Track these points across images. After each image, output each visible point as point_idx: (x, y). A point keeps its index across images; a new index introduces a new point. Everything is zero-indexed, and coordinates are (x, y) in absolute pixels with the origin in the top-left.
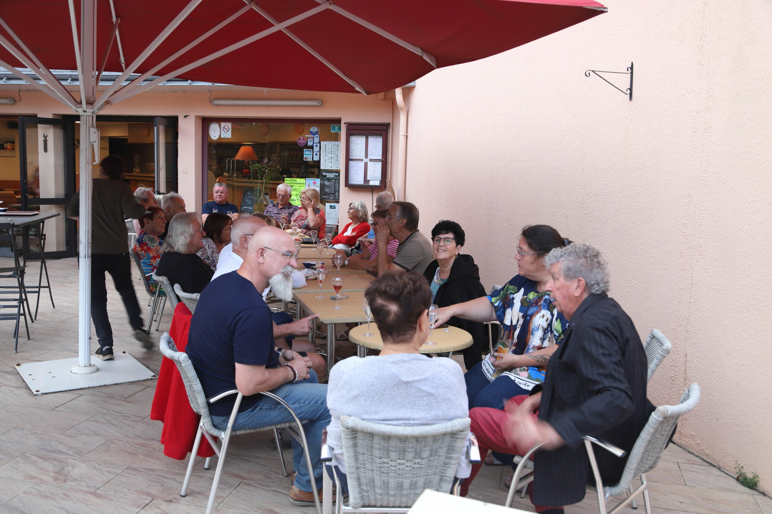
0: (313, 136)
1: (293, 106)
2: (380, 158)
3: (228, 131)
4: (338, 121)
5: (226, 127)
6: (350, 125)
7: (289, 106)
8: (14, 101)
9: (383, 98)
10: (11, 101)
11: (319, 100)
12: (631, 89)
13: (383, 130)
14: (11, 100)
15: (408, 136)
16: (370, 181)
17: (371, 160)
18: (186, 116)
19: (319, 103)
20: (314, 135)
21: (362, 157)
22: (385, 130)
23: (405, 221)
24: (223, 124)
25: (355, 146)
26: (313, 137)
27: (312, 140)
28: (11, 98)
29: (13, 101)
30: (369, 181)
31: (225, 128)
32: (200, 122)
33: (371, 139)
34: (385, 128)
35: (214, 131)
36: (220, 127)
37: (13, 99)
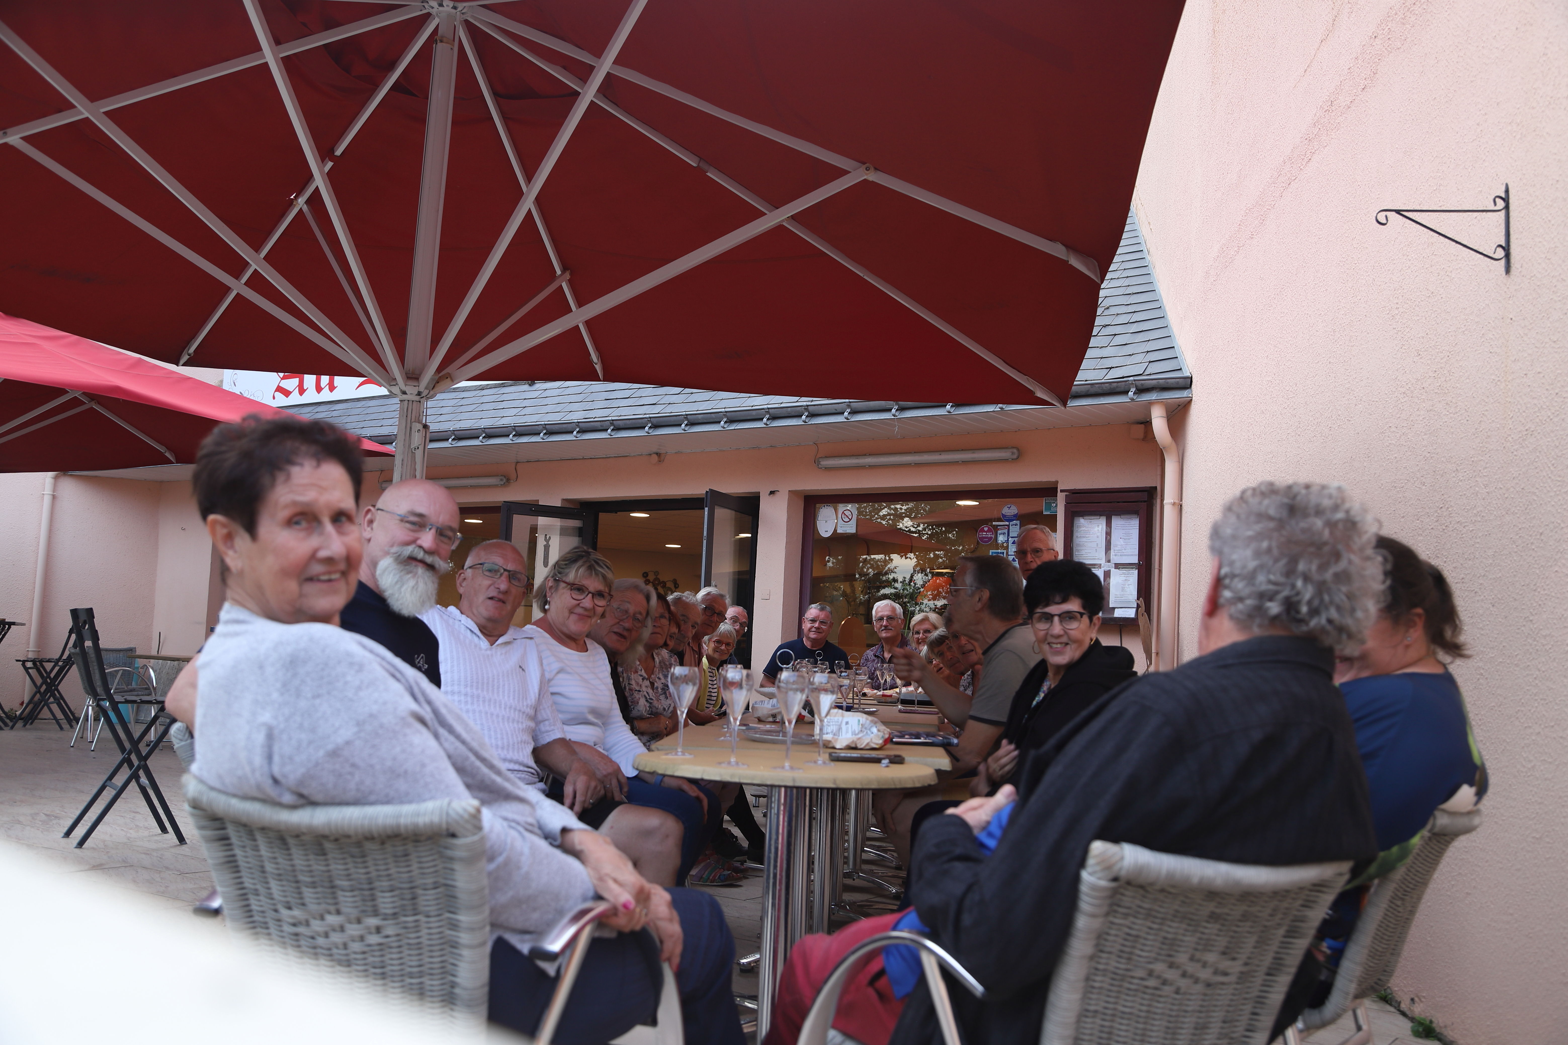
0: (1007, 523)
1: (965, 462)
2: (1135, 560)
3: (850, 520)
4: (1050, 491)
5: (847, 513)
6: (1074, 493)
7: (955, 463)
8: (507, 481)
9: (1141, 436)
10: (501, 480)
11: (1013, 448)
12: (1507, 249)
13: (1141, 502)
14: (502, 477)
15: (1183, 505)
16: (1116, 610)
17: (1117, 566)
18: (772, 493)
19: (1013, 453)
20: (1009, 520)
21: (1098, 559)
22: (1145, 502)
23: (986, 594)
24: (841, 507)
25: (1084, 537)
26: (1008, 526)
27: (1006, 531)
28: (502, 476)
29: (505, 480)
30: (1114, 608)
31: (845, 514)
32: (801, 504)
33: (1116, 522)
34: (1145, 496)
35: (826, 522)
36: (836, 510)
37: (505, 477)
